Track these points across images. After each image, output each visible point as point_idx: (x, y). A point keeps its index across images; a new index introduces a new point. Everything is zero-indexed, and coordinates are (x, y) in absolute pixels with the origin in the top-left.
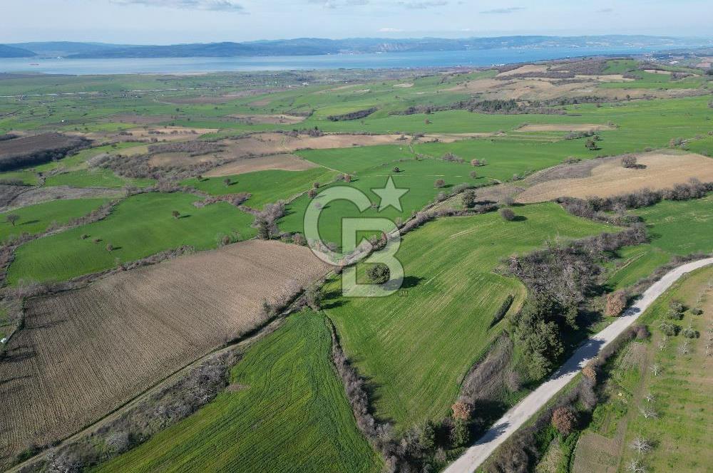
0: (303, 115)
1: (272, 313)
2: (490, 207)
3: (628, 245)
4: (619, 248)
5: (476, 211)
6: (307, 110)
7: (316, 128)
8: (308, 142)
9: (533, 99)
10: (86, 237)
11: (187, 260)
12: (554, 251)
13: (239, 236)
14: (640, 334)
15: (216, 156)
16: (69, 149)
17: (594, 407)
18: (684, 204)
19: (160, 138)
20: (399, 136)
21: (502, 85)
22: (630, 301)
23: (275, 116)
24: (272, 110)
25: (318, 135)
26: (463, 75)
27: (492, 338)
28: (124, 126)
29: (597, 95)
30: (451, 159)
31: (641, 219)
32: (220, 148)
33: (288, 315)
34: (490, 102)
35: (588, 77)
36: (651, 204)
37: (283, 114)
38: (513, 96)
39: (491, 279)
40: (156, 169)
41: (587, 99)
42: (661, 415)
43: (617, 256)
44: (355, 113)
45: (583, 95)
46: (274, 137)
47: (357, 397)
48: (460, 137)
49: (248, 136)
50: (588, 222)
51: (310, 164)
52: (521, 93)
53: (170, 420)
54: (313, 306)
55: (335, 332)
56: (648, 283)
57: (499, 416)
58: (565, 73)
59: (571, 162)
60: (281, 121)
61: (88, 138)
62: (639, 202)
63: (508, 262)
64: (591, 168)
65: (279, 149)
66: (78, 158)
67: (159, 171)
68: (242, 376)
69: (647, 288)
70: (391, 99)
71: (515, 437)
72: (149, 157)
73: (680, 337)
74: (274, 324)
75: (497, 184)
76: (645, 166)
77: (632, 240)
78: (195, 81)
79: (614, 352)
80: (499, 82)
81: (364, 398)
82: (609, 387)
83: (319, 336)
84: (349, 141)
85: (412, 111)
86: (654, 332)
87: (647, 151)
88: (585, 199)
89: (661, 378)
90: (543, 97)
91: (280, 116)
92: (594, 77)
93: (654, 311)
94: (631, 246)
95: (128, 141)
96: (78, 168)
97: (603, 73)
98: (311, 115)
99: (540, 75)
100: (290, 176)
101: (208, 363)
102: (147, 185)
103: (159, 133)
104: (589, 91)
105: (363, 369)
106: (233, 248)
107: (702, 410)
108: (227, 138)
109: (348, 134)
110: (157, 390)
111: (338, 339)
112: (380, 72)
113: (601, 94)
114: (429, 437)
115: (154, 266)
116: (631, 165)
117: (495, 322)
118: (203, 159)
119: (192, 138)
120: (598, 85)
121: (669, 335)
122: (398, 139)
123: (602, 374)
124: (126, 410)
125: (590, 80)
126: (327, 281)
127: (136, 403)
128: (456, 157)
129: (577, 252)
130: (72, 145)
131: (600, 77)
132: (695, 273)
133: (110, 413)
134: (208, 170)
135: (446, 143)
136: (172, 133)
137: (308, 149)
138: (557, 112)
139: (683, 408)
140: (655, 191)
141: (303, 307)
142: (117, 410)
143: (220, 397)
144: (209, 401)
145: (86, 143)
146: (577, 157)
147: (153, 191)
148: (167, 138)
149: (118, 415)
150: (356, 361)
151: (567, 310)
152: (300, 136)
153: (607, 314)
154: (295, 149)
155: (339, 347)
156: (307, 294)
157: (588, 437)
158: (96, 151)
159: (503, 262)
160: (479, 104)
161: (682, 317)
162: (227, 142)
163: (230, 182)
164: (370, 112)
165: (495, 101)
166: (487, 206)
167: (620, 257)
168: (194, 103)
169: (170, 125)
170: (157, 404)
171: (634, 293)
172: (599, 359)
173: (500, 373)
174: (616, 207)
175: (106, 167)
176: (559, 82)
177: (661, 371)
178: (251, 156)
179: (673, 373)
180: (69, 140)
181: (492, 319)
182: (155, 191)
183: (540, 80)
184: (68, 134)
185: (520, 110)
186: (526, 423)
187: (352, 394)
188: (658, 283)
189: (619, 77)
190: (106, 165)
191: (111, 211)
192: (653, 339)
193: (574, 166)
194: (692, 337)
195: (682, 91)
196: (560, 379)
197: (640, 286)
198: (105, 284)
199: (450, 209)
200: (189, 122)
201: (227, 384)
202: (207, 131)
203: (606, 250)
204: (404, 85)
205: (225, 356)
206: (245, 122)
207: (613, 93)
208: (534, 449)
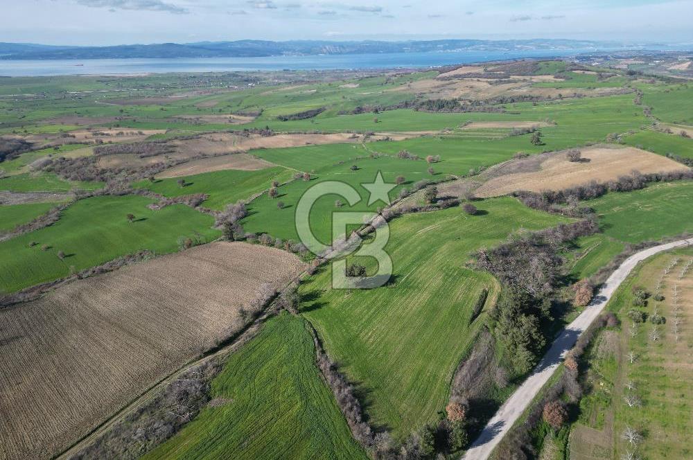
0: (251, 115)
1: (248, 319)
2: (452, 203)
3: (584, 236)
4: (576, 238)
5: (439, 207)
6: (256, 110)
7: (267, 128)
8: (260, 141)
9: (473, 98)
10: (34, 244)
11: (148, 266)
12: (519, 243)
13: (202, 239)
14: (610, 322)
15: (167, 157)
16: (8, 152)
17: (580, 399)
18: (629, 195)
19: (105, 140)
20: (351, 135)
21: (443, 86)
22: (596, 289)
23: (224, 116)
24: (220, 110)
25: (269, 135)
26: (404, 76)
27: (473, 335)
28: (65, 128)
29: (532, 94)
30: (406, 156)
31: (592, 211)
32: (171, 149)
33: (265, 320)
34: (434, 102)
35: (521, 78)
36: (599, 195)
37: (231, 114)
38: (455, 96)
39: (463, 274)
40: (104, 171)
41: (522, 98)
42: (645, 403)
43: (576, 247)
44: (304, 113)
45: (518, 94)
46: (226, 137)
47: (349, 405)
48: (411, 135)
49: (198, 137)
50: (546, 215)
51: (265, 163)
52: (462, 93)
53: (152, 442)
54: (291, 309)
55: (317, 336)
56: (608, 272)
57: (492, 415)
58: (500, 74)
59: (520, 157)
60: (230, 122)
61: (27, 141)
62: (588, 194)
63: (477, 256)
64: (540, 162)
65: (232, 149)
66: (18, 162)
67: (108, 174)
68: (224, 389)
69: (608, 277)
70: (338, 98)
71: (510, 435)
72: (95, 160)
73: (648, 324)
74: (252, 330)
75: (455, 179)
76: (589, 160)
77: (587, 231)
78: (138, 82)
79: (590, 342)
80: (440, 83)
81: (356, 405)
82: (590, 378)
83: (301, 340)
84: (303, 140)
85: (359, 110)
86: (622, 319)
87: (587, 145)
88: (539, 192)
89: (636, 365)
90: (481, 96)
91: (228, 116)
92: (527, 78)
93: (618, 299)
94: (586, 236)
95: (71, 143)
96: (20, 172)
97: (536, 73)
98: (260, 114)
99: (478, 76)
100: (248, 175)
101: (185, 376)
102: (97, 188)
103: (103, 134)
104: (525, 91)
105: (351, 373)
106: (196, 252)
107: (683, 396)
108: (176, 138)
109: (299, 133)
110: (132, 410)
111: (320, 343)
112: (324, 73)
113: (536, 93)
114: (429, 443)
115: (113, 273)
116: (576, 159)
117: (474, 317)
118: (154, 161)
119: (140, 139)
120: (532, 85)
121: (638, 322)
122: (350, 138)
123: (583, 364)
124: (99, 434)
125: (524, 80)
126: (302, 282)
127: (111, 426)
128: (411, 155)
129: (539, 244)
130: (11, 148)
131: (533, 77)
132: (650, 260)
133: (82, 440)
134: (160, 172)
135: (397, 141)
136: (118, 134)
137: (262, 149)
138: (497, 110)
139: (664, 394)
140: (602, 183)
141: (281, 311)
142: (89, 435)
143: (203, 414)
144: (192, 419)
145: (26, 147)
146: (525, 152)
147: (103, 194)
148: (113, 140)
149: (91, 441)
150: (343, 366)
151: (540, 301)
152: (251, 135)
153: (576, 303)
154: (248, 148)
155: (323, 352)
156: (283, 297)
157: (579, 430)
158: (38, 154)
159: (473, 256)
160: (423, 104)
161: (646, 303)
162: (177, 142)
163: (185, 183)
164: (319, 111)
165: (439, 100)
166: (449, 202)
167: (579, 248)
168: (139, 104)
169: (115, 126)
170: (134, 425)
171: (598, 282)
172: (577, 349)
173: (486, 370)
174: (569, 199)
175: (49, 170)
176: (496, 82)
177: (637, 358)
178: (204, 156)
179: (648, 360)
180: (8, 143)
181: (471, 315)
182: (106, 194)
183: (478, 81)
184: (6, 137)
185: (462, 108)
186: (518, 420)
187: (343, 402)
188: (617, 272)
189: (551, 78)
190: (50, 168)
191: (60, 217)
192: (623, 326)
193: (523, 161)
194: (659, 323)
195: (608, 90)
196: (544, 372)
197: (602, 276)
198: (61, 295)
199: (414, 205)
200: (134, 123)
201: (209, 399)
202: (155, 132)
203: (565, 241)
204: (350, 86)
205: (204, 368)
206: (193, 123)
207: (545, 93)
208: (530, 447)
